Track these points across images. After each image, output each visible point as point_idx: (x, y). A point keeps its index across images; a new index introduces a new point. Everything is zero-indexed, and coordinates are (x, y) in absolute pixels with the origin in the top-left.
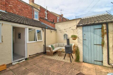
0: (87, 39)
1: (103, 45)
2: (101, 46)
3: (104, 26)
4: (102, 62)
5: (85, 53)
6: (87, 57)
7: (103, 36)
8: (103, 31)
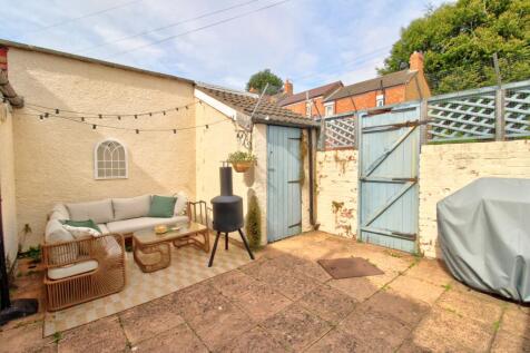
0: (276, 168)
1: (301, 182)
2: (297, 185)
3: (305, 132)
4: (300, 224)
5: (271, 213)
6: (276, 223)
7: (301, 160)
8: (301, 148)
